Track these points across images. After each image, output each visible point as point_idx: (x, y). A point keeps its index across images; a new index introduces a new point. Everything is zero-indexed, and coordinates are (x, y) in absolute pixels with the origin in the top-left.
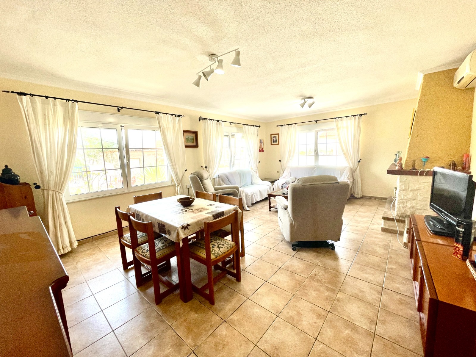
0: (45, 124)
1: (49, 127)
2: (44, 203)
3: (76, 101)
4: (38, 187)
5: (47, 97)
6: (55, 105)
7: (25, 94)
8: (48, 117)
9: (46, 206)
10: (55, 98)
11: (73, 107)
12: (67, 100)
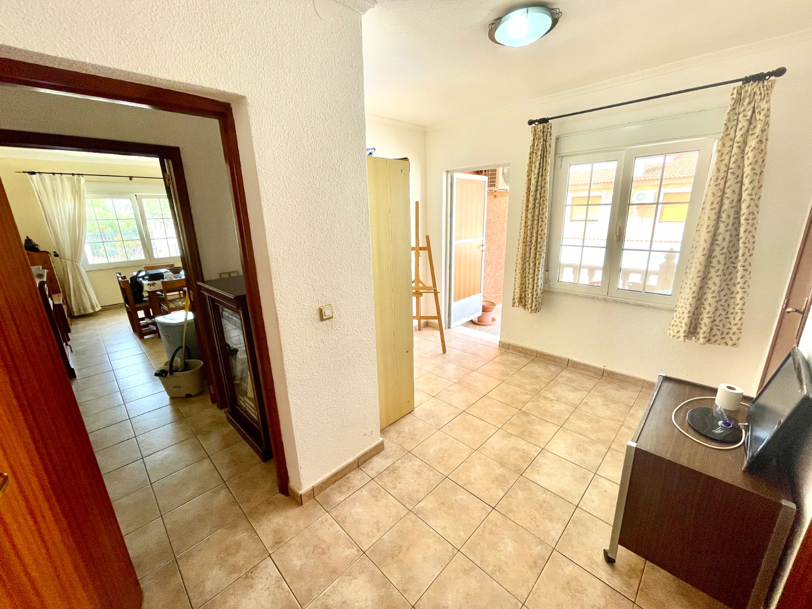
0: (55, 199)
1: (59, 201)
2: (63, 269)
3: (82, 174)
4: (56, 255)
5: (54, 174)
6: (62, 180)
7: (33, 173)
8: (57, 192)
9: (65, 271)
10: (61, 174)
11: (79, 181)
12: (73, 174)
